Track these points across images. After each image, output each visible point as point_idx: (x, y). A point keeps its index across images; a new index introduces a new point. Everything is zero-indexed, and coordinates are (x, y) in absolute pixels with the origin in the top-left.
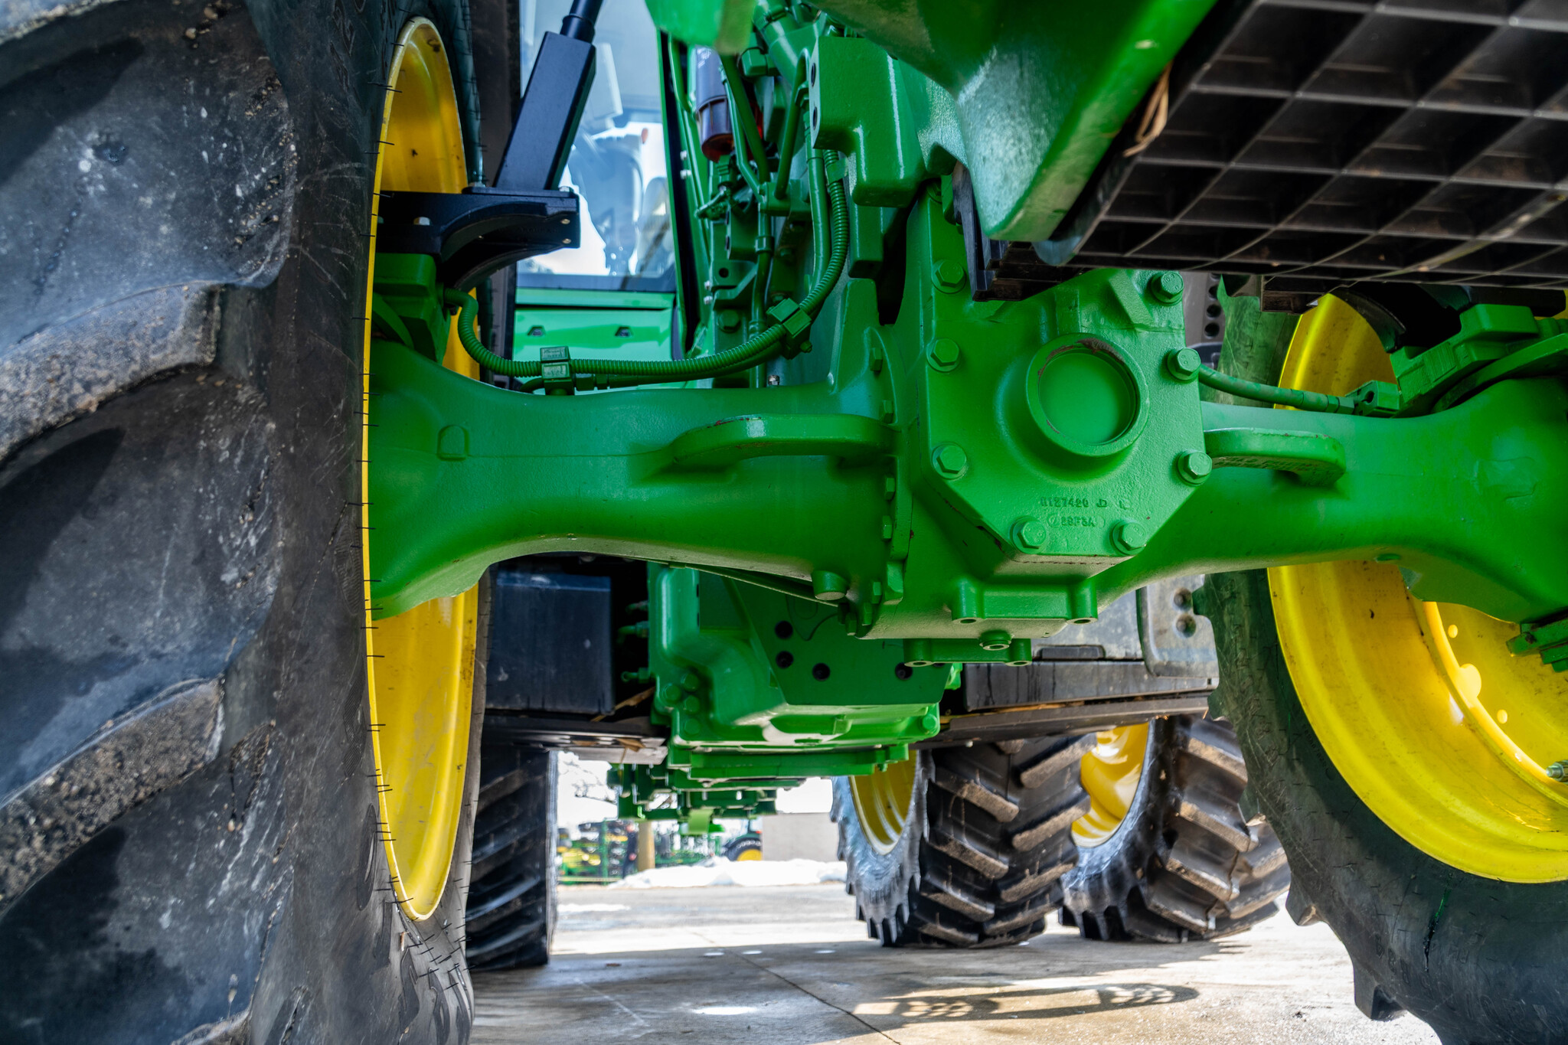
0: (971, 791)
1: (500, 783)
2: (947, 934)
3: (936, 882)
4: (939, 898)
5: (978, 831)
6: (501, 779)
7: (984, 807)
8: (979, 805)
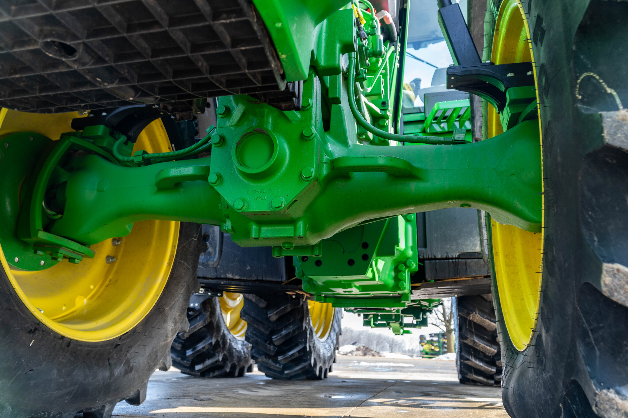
0: (473, 317)
1: (283, 309)
2: (479, 379)
3: (467, 356)
4: (469, 363)
5: (480, 334)
6: (283, 307)
7: (480, 324)
8: (478, 323)
